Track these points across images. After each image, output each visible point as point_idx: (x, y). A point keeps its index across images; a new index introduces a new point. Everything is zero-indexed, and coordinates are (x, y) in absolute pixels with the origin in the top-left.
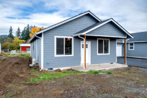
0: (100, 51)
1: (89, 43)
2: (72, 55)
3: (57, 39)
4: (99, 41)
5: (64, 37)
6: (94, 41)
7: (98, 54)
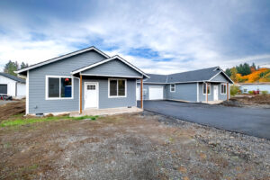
0: (113, 93)
1: (97, 84)
2: (72, 98)
3: (50, 79)
4: (111, 82)
5: (60, 77)
6: (103, 82)
7: (109, 97)
